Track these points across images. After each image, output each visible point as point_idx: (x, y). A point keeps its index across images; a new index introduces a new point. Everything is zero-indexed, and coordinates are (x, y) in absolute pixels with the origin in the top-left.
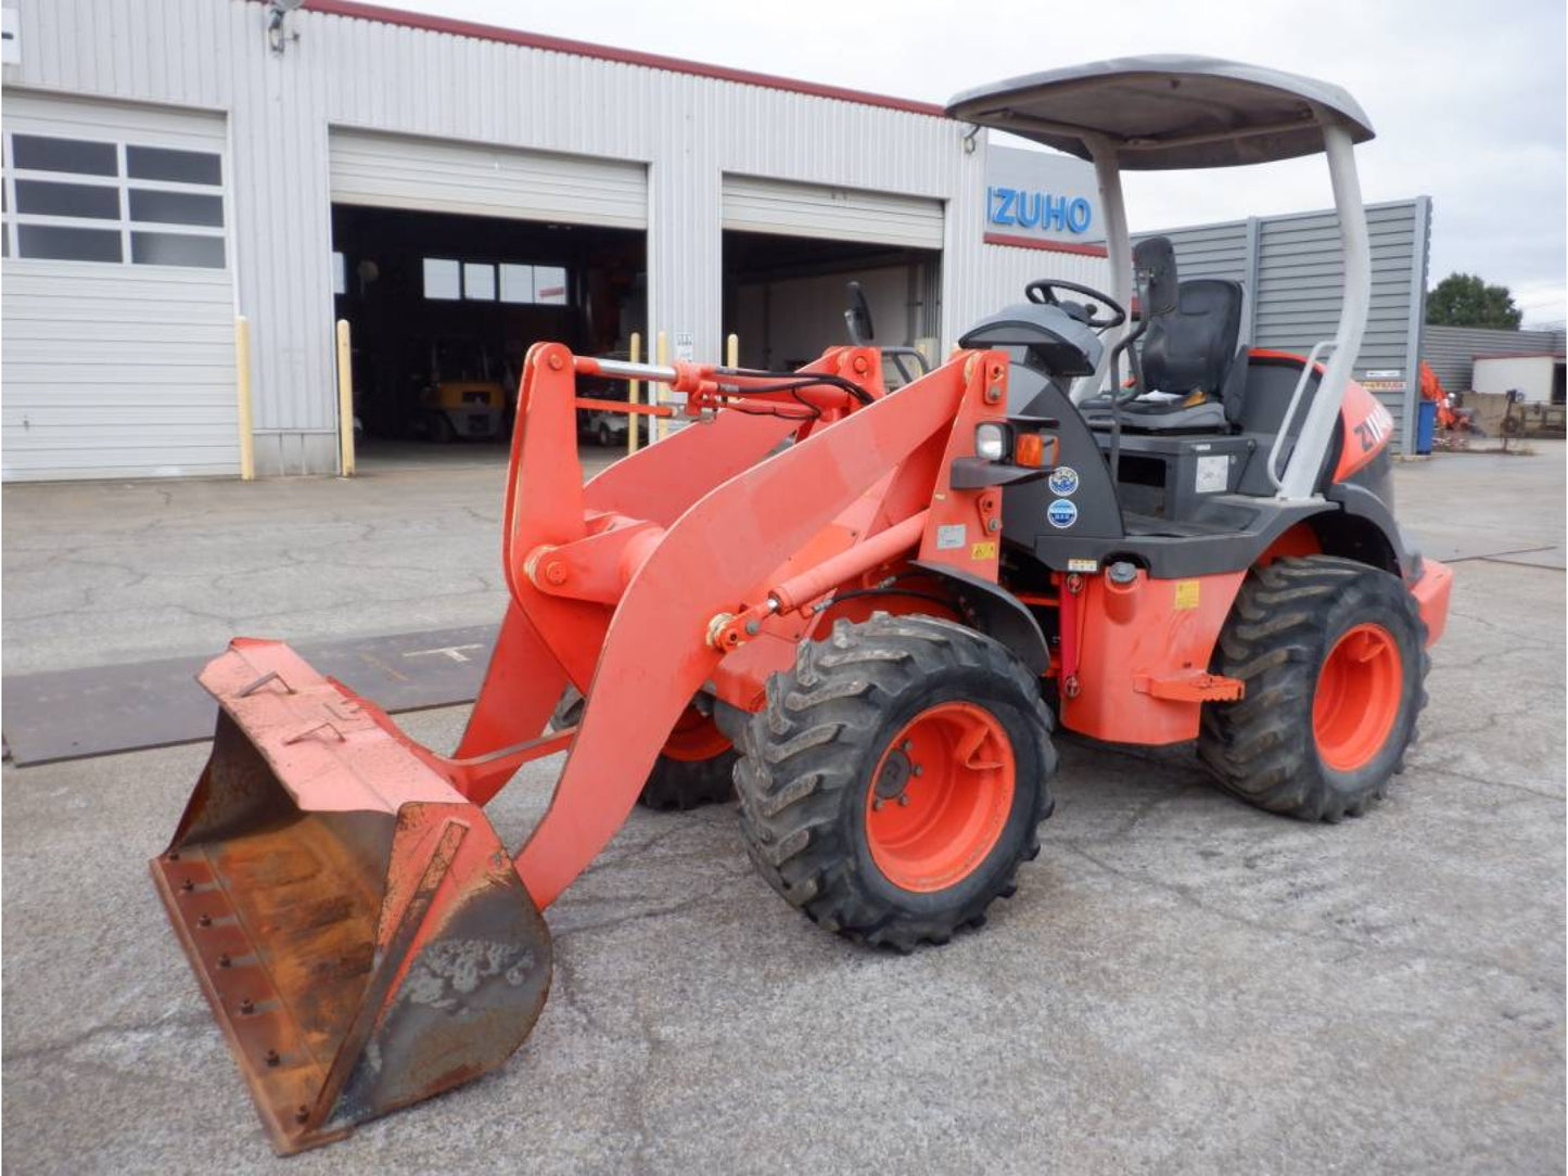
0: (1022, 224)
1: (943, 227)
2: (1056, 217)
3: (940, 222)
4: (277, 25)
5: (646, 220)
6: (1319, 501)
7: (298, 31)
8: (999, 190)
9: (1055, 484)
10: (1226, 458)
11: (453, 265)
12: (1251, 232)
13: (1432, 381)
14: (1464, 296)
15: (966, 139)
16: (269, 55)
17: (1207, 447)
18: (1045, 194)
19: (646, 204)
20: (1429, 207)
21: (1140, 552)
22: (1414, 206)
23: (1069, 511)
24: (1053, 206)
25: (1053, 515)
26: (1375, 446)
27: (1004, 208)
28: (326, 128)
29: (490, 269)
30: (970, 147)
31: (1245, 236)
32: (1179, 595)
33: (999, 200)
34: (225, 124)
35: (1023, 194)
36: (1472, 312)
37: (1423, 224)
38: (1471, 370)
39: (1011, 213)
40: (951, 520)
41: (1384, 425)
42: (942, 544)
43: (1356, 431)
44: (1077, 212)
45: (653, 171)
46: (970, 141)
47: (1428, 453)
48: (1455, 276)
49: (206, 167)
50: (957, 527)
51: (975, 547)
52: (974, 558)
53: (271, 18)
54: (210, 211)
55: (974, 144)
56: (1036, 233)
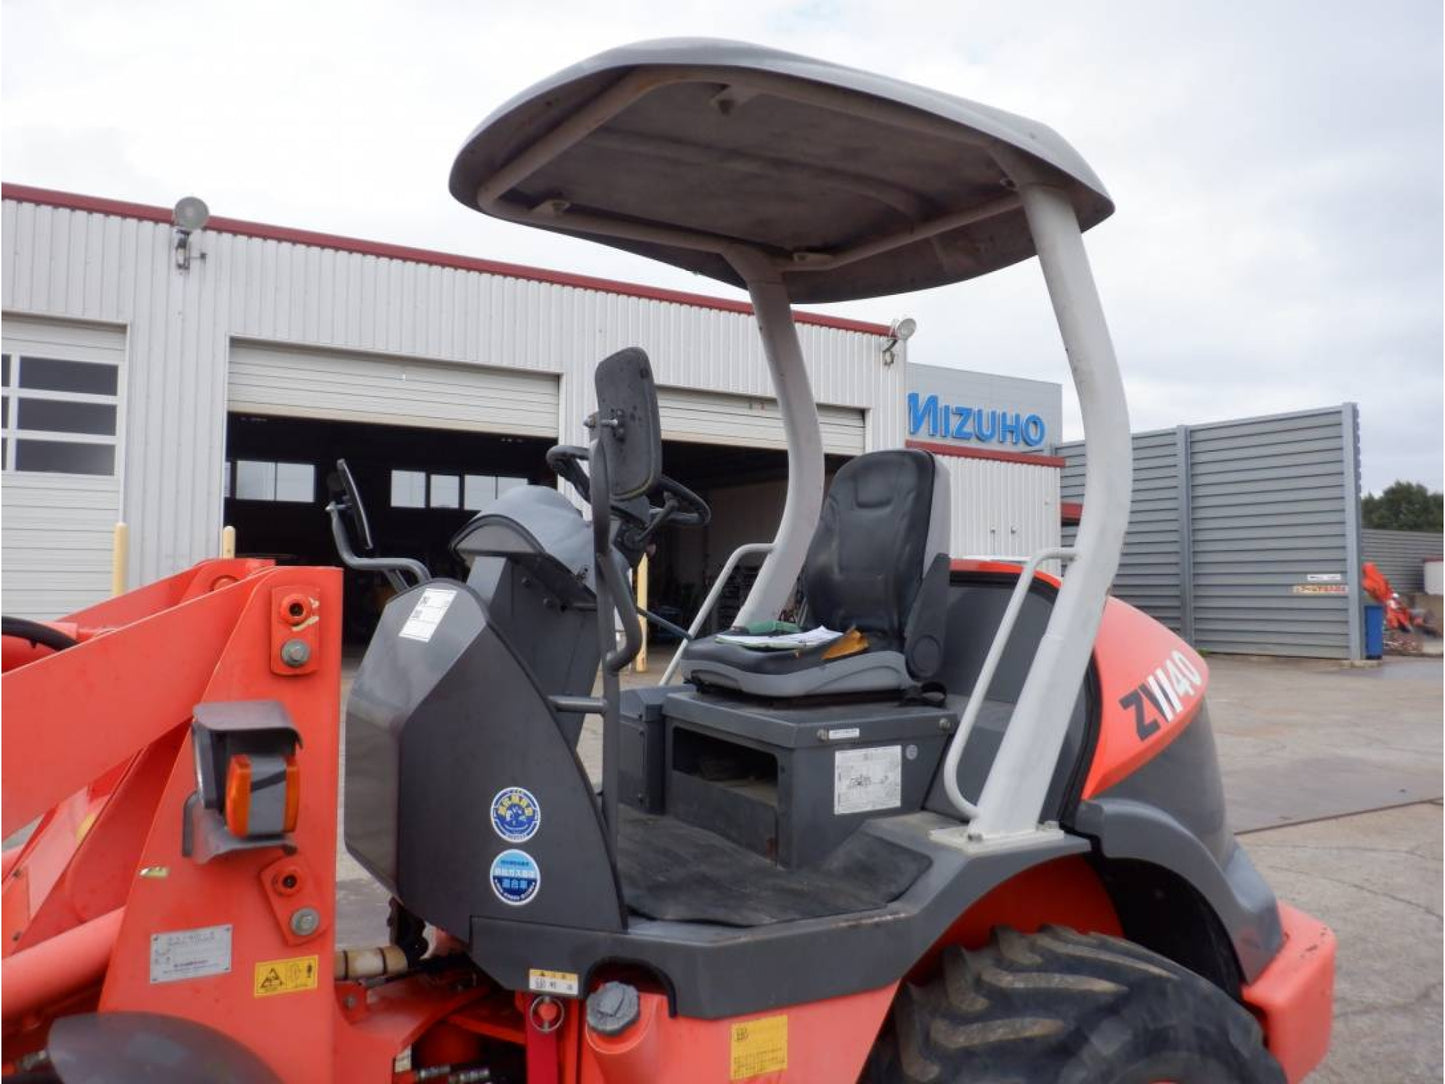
0: (979, 438)
1: (864, 437)
2: (1012, 432)
3: (859, 431)
4: (183, 245)
5: (558, 429)
6: (1053, 836)
7: (204, 251)
8: (957, 409)
9: (501, 818)
10: (896, 750)
11: (420, 476)
12: (1180, 440)
13: (1382, 584)
14: (1410, 502)
15: (885, 352)
16: (175, 271)
17: (855, 733)
18: (999, 412)
19: (558, 414)
20: (1355, 413)
21: (653, 960)
22: (1339, 412)
23: (525, 874)
24: (1009, 422)
25: (500, 879)
26: (1164, 728)
27: (962, 425)
28: (228, 340)
29: (455, 480)
30: (889, 359)
31: (1174, 444)
32: (737, 1050)
33: (958, 417)
34: (124, 339)
35: (980, 411)
36: (1418, 517)
37: (1351, 430)
38: (1422, 571)
39: (969, 428)
40: (186, 919)
41: (1184, 687)
42: (161, 972)
43: (1125, 703)
44: (1032, 428)
45: (564, 381)
46: (888, 354)
47: (1379, 657)
48: (1398, 484)
49: (103, 378)
50: (205, 932)
51: (262, 971)
52: (259, 992)
53: (177, 237)
54: (103, 419)
55: (892, 356)
56: (993, 446)
